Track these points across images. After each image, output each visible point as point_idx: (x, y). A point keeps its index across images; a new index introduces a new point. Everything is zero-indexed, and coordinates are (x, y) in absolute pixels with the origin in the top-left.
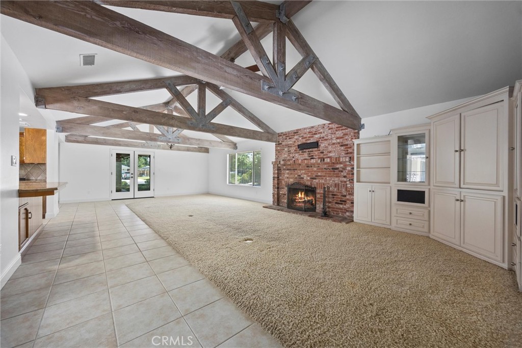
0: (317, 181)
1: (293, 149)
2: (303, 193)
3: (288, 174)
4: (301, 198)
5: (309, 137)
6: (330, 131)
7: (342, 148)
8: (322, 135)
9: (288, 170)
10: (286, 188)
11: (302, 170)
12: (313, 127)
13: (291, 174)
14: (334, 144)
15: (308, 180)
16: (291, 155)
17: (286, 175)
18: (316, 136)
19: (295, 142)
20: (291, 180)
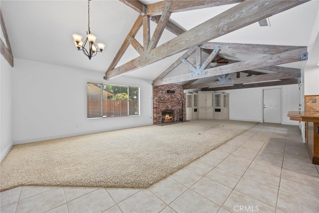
0: (174, 108)
1: (164, 92)
2: (168, 115)
3: (162, 105)
4: (167, 118)
5: (171, 88)
6: (177, 88)
7: (180, 95)
8: (175, 88)
9: (162, 103)
10: (161, 113)
11: (168, 103)
12: (172, 84)
13: (163, 105)
14: (178, 93)
15: (170, 108)
16: (163, 95)
17: (161, 106)
18: (173, 88)
19: (165, 88)
20: (164, 108)
